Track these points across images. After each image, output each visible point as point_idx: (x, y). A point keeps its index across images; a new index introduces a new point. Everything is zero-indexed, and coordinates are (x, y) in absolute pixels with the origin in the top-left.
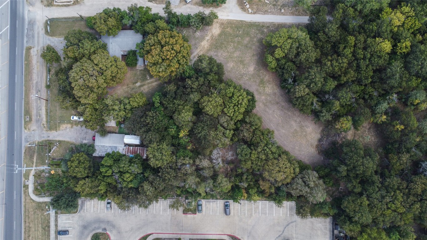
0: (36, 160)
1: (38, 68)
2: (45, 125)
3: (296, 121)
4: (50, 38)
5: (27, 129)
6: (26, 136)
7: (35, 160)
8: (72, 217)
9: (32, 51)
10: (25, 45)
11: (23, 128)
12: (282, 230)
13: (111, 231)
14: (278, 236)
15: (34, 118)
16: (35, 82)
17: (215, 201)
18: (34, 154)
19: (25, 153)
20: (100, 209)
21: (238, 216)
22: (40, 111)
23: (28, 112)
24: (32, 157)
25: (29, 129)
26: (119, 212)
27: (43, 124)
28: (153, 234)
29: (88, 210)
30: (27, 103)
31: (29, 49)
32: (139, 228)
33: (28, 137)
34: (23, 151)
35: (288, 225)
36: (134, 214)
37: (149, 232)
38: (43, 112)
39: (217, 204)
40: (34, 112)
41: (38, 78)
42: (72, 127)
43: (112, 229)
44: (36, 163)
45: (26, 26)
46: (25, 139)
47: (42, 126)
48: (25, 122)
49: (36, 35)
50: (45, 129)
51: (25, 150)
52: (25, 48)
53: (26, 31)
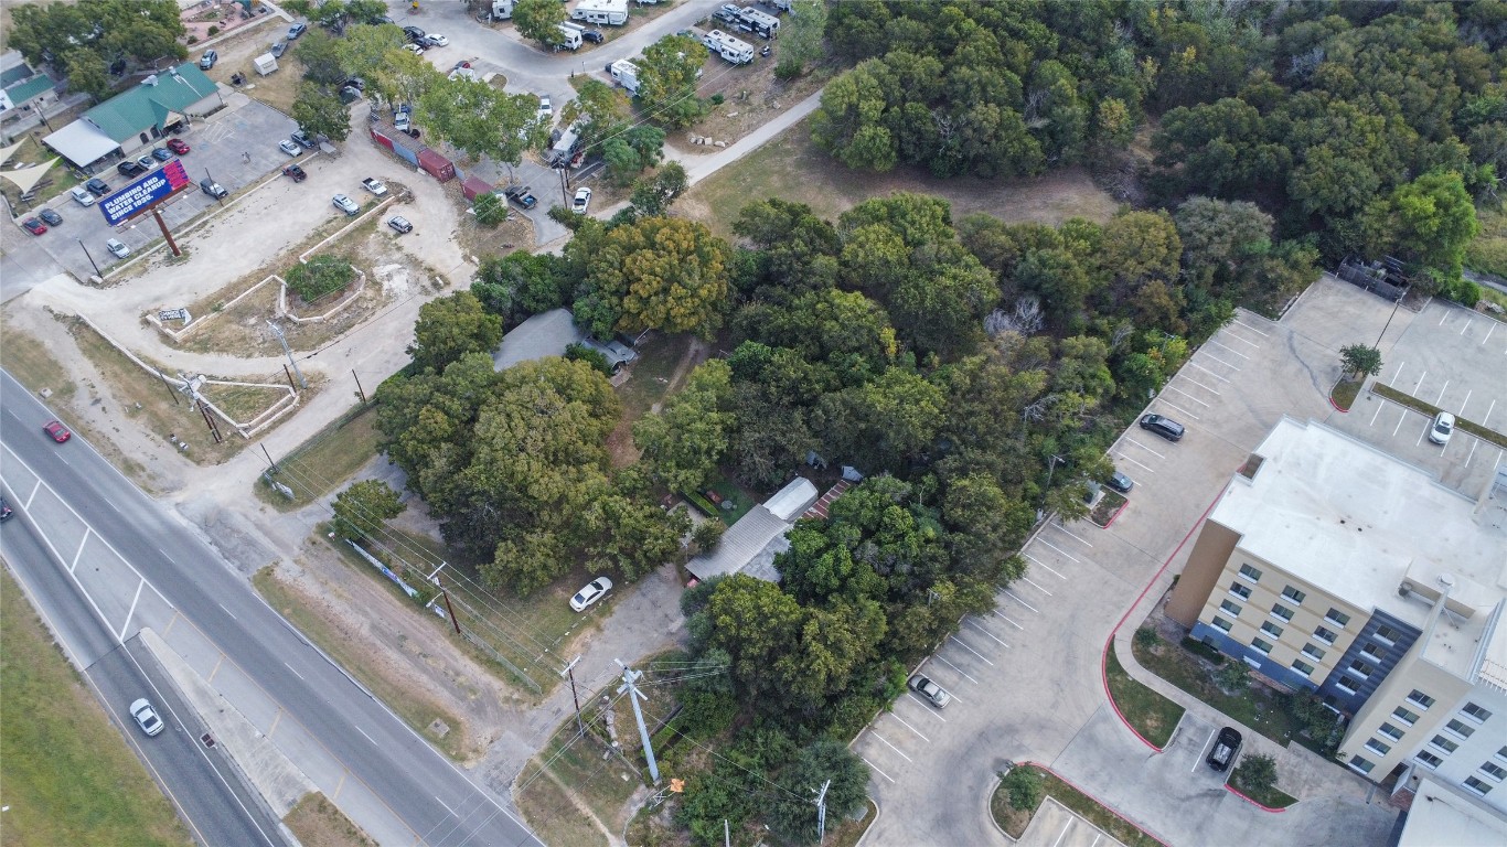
0: (590, 803)
1: (340, 596)
2: (516, 696)
3: (1035, 208)
4: (308, 508)
5: (470, 755)
6: (487, 775)
7: (585, 810)
8: (879, 837)
9: (279, 574)
10: (242, 577)
11: (454, 767)
12: (1299, 365)
13: (1020, 749)
14: (1311, 381)
15: (458, 711)
16: (365, 631)
17: (1120, 445)
18: (563, 796)
19: (531, 821)
20: (919, 730)
21: (1200, 422)
22: (461, 679)
23: (423, 715)
24: (566, 810)
25: (475, 751)
26: (974, 685)
27: (507, 700)
28: (1112, 639)
29: (896, 769)
30: (397, 695)
31: (265, 578)
32: (1070, 662)
33: (494, 773)
34: (521, 822)
35: (1293, 349)
36: (1013, 647)
37: (1102, 644)
38: (472, 671)
39: (1131, 444)
40: (443, 698)
41: (365, 614)
42: (599, 629)
43: (1016, 743)
44: (598, 812)
45: (204, 540)
46: (491, 786)
47: (506, 707)
48: (443, 744)
49: (257, 535)
50: (524, 707)
51: (527, 813)
52: (248, 585)
53: (214, 549)
